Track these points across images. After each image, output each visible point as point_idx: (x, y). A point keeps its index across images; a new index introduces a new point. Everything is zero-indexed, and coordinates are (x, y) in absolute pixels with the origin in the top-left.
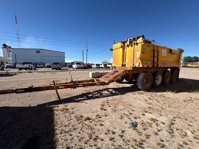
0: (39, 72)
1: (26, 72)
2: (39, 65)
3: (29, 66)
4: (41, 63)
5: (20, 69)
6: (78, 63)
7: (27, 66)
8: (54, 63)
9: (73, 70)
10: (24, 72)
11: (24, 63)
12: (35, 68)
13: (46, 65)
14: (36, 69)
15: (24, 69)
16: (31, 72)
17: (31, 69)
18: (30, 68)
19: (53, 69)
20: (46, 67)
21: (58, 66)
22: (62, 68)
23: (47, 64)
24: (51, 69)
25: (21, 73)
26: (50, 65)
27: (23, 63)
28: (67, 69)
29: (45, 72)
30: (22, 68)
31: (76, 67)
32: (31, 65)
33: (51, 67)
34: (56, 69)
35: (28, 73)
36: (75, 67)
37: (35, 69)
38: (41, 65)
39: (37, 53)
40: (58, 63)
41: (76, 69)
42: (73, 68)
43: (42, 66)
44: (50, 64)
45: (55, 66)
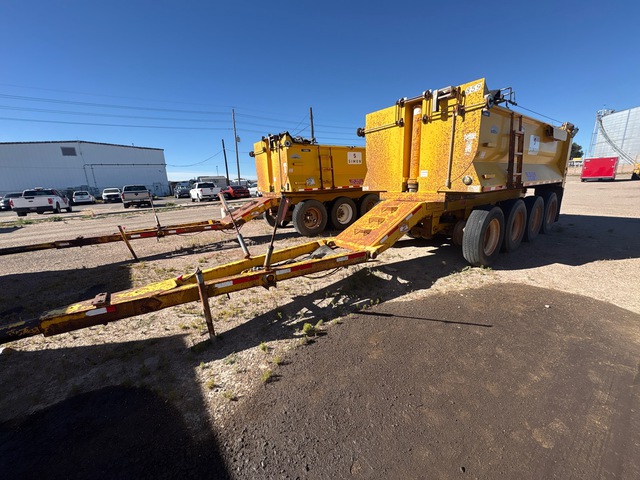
0: (84, 217)
1: (46, 220)
2: (78, 197)
3: (50, 201)
4: (86, 188)
5: (23, 212)
6: (206, 184)
7: (42, 201)
8: (128, 189)
9: (192, 204)
10: (40, 221)
11: (30, 195)
12: (67, 206)
13: (104, 194)
14: (74, 208)
15: (33, 211)
16: (60, 220)
17: (56, 212)
18: (55, 207)
19: (127, 206)
20: (106, 202)
21: (142, 196)
22: (155, 203)
23: (106, 192)
24: (120, 207)
25: (30, 223)
26: (117, 195)
27: (27, 193)
28: (170, 204)
29: (102, 216)
30: (28, 208)
31: (200, 195)
32: (56, 199)
33: (120, 201)
34: (139, 205)
35: (53, 223)
36: (196, 197)
37: (69, 210)
38: (87, 197)
39: (64, 154)
40: (143, 188)
41: (201, 200)
42: (194, 200)
43: (92, 198)
44: (116, 191)
45: (131, 196)
